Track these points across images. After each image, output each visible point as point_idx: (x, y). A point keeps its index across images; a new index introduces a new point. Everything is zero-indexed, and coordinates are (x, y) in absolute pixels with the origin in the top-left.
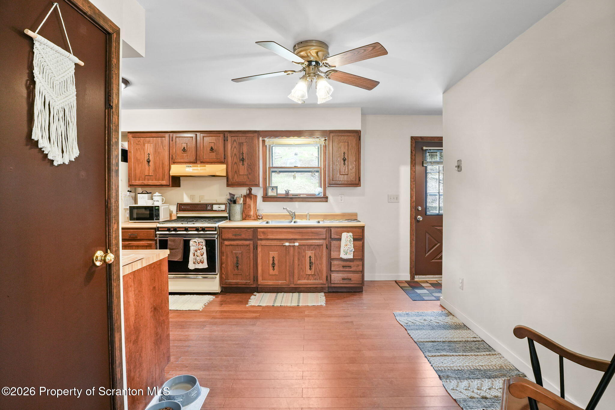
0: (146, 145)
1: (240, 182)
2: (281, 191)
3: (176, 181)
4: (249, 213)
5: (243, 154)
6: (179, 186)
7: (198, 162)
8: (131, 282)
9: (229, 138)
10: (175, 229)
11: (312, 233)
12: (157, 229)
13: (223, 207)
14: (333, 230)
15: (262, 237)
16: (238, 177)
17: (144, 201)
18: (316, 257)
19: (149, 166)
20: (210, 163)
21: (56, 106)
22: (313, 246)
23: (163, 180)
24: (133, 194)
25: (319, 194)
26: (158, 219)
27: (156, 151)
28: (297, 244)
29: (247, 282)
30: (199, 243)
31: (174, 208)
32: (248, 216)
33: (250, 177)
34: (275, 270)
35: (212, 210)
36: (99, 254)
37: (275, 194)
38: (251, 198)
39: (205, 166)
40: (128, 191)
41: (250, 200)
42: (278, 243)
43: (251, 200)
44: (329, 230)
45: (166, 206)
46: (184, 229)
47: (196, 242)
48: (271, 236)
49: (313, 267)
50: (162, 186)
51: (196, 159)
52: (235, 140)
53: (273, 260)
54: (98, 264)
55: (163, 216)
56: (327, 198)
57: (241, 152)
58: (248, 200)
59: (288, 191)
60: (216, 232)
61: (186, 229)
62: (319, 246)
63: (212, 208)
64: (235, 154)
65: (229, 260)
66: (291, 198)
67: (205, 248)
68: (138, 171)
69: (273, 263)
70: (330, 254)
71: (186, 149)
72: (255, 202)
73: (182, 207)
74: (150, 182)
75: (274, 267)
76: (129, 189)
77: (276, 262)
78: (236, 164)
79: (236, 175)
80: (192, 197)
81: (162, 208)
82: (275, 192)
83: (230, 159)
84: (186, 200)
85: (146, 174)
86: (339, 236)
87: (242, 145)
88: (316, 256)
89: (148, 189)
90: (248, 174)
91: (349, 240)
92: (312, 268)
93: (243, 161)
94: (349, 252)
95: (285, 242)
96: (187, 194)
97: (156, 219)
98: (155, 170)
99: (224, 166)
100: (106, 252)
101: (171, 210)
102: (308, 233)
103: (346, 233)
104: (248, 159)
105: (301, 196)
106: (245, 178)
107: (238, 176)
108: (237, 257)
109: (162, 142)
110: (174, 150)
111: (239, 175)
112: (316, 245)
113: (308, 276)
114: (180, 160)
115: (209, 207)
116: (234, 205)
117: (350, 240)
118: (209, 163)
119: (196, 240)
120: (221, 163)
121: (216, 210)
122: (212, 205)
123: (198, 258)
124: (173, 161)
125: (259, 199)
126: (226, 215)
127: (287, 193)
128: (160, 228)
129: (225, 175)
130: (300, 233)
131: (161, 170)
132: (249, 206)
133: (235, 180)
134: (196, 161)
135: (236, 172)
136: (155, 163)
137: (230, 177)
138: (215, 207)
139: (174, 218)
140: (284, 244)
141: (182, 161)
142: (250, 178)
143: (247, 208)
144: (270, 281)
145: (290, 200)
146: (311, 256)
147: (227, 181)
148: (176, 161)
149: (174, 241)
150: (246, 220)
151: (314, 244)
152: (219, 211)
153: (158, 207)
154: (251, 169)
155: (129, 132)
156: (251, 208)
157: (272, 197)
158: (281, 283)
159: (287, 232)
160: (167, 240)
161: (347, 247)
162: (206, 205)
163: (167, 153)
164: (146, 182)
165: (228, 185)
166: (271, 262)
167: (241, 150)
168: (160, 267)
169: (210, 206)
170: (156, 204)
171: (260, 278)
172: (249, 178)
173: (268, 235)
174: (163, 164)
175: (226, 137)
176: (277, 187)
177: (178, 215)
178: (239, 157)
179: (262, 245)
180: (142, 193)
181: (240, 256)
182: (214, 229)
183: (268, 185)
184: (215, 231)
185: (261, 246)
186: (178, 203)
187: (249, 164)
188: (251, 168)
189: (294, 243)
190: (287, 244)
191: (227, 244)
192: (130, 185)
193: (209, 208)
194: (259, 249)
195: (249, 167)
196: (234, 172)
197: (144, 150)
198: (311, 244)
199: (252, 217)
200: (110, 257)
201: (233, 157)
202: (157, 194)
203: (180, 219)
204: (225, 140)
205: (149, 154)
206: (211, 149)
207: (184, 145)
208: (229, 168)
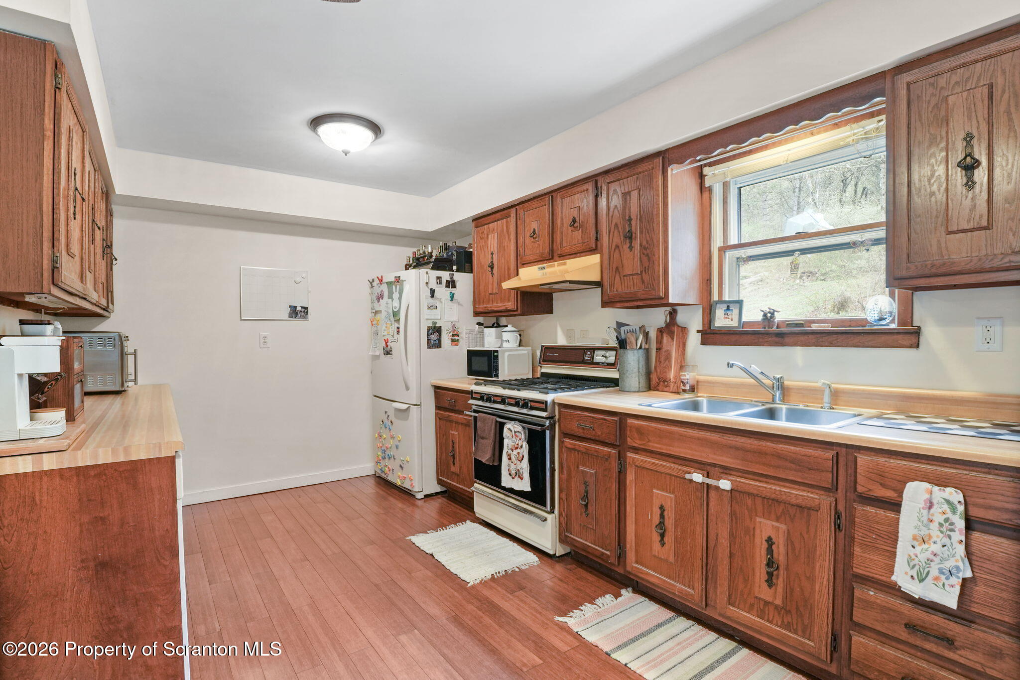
0: (490, 236)
1: (626, 293)
2: (752, 314)
4: (665, 374)
5: (630, 220)
6: (550, 311)
7: (556, 257)
10: (489, 397)
11: (779, 456)
12: (472, 394)
13: (611, 357)
14: (863, 460)
15: (637, 443)
16: (622, 281)
18: (794, 549)
19: (492, 274)
20: (574, 256)
22: (782, 506)
23: (508, 300)
25: (881, 319)
26: (498, 376)
27: (501, 247)
28: (725, 484)
29: (603, 554)
30: (515, 432)
32: (664, 381)
33: (646, 277)
34: (667, 546)
35: (592, 363)
37: (734, 323)
38: (671, 334)
39: (565, 264)
40: (478, 323)
41: (670, 339)
42: (673, 469)
43: (673, 339)
44: (851, 458)
46: (499, 400)
47: (511, 431)
48: (657, 443)
49: (781, 579)
50: (508, 311)
51: (552, 250)
52: (616, 190)
53: (662, 516)
56: (917, 332)
57: (627, 218)
58: (666, 339)
59: (772, 314)
60: (544, 414)
61: (504, 400)
62: (806, 510)
63: (593, 357)
64: (616, 225)
65: (573, 486)
66: (781, 335)
67: (525, 446)
68: (485, 289)
69: (661, 525)
70: (849, 555)
71: (538, 232)
72: (683, 346)
73: (551, 354)
74: (494, 306)
75: (662, 536)
76: (478, 320)
77: (670, 523)
78: (617, 251)
79: (617, 277)
80: (569, 334)
81: (507, 354)
82: (736, 318)
83: (606, 240)
84: (560, 339)
85: (490, 291)
86: (895, 490)
87: (628, 198)
88: (792, 543)
89: (498, 319)
90: (641, 272)
91: (941, 519)
92: (774, 581)
93: (631, 238)
94: (934, 572)
95: (692, 470)
96: (560, 329)
99: (597, 259)
102: (766, 454)
103: (926, 485)
104: (641, 232)
105: (815, 327)
106: (635, 281)
107: (622, 278)
108: (586, 484)
109: (508, 226)
110: (522, 241)
111: (624, 276)
112: (792, 505)
113: (762, 603)
115: (587, 356)
117: (947, 520)
118: (572, 256)
119: (513, 425)
120: (592, 251)
121: (599, 364)
122: (593, 349)
124: (522, 262)
125: (694, 339)
126: (613, 374)
127: (768, 318)
128: (475, 393)
129: (598, 278)
130: (737, 449)
132: (668, 357)
133: (615, 290)
134: (552, 255)
135: (617, 268)
136: (500, 269)
137: (608, 282)
138: (598, 356)
139: (538, 374)
140: (688, 476)
141: (532, 258)
142: (645, 281)
143: (663, 362)
144: (654, 571)
145: (777, 339)
146: (774, 540)
147: (603, 293)
148: (526, 259)
150: (658, 390)
151: (784, 497)
152: (603, 365)
153: (501, 353)
154: (649, 257)
156: (670, 361)
157: (723, 331)
158: (681, 591)
159: (699, 439)
161: (925, 546)
162: (584, 350)
163: (513, 249)
164: (491, 306)
165: (604, 304)
166: (656, 520)
167: (627, 214)
169: (589, 353)
171: (631, 556)
172: (643, 282)
173: (649, 441)
174: (509, 268)
176: (740, 303)
178: (624, 228)
179: (638, 467)
180: (488, 327)
181: (591, 481)
182: (543, 406)
183: (715, 298)
184: (545, 410)
185: (634, 467)
186: (544, 346)
187: (644, 243)
188: (648, 255)
189: (718, 479)
190: (698, 477)
191: (569, 446)
192: (474, 313)
193: (587, 358)
194: (630, 476)
195: (644, 254)
196: (614, 270)
197: (487, 246)
198: (772, 496)
199: (672, 385)
201: (612, 233)
202: (509, 328)
204: (597, 195)
205: (492, 254)
206: (574, 221)
207: (535, 225)
208: (606, 262)
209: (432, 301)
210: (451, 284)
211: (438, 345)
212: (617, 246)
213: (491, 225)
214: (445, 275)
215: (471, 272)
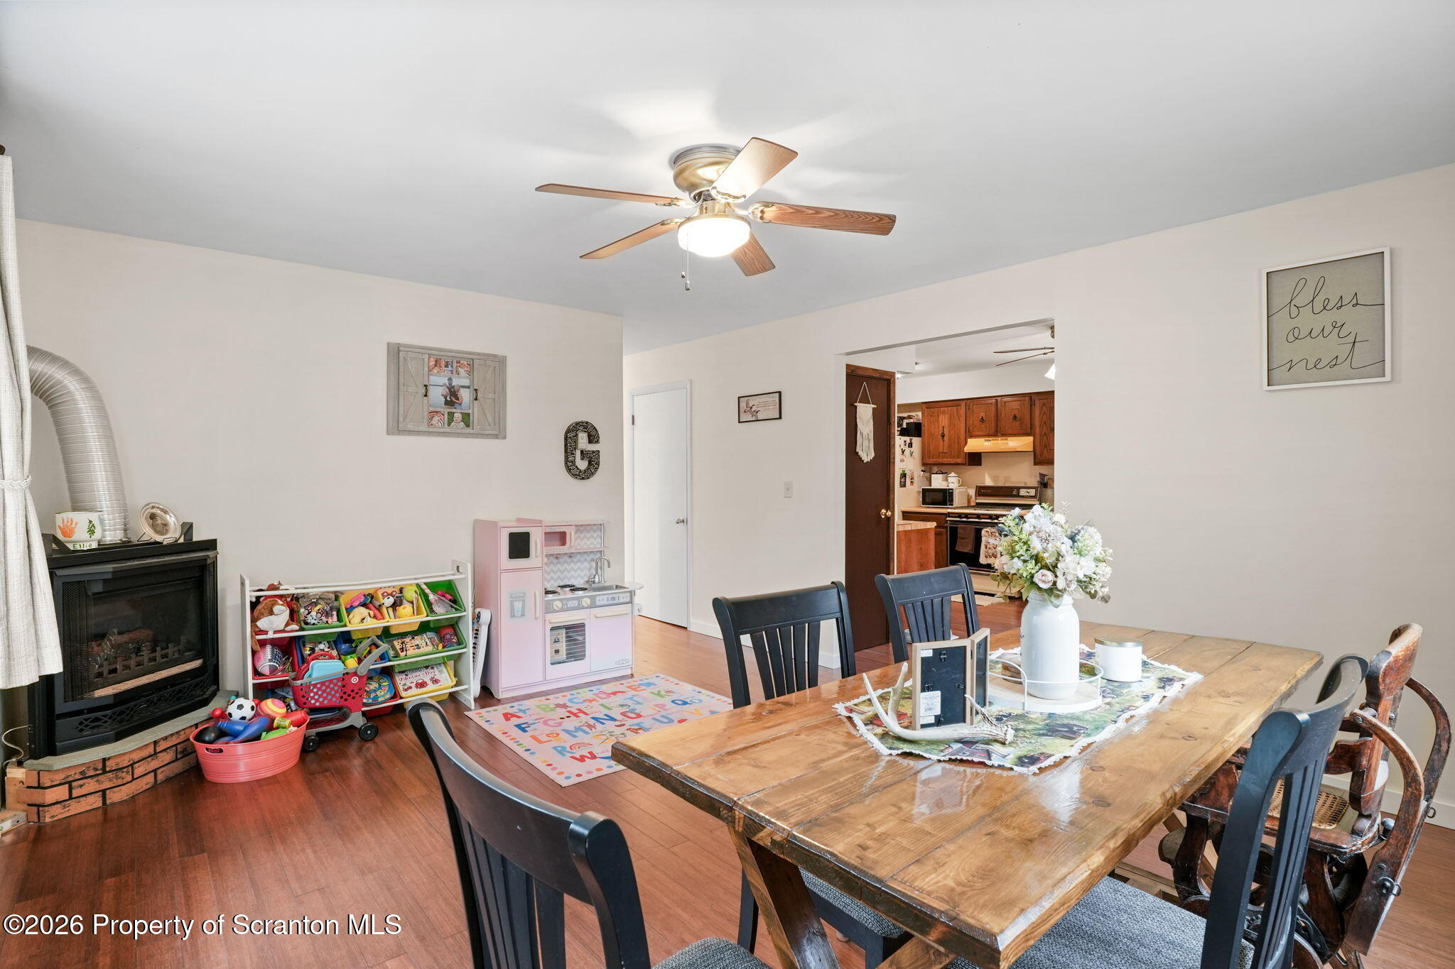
0: (940, 416)
3: (975, 459)
6: (981, 465)
7: (1000, 434)
8: (903, 537)
9: (1037, 402)
10: (967, 516)
12: (949, 515)
13: (1032, 492)
17: (938, 482)
19: (943, 441)
20: (1014, 435)
21: (865, 433)
23: (958, 458)
24: (927, 474)
26: (952, 505)
27: (951, 423)
30: (991, 533)
31: (972, 492)
35: (1018, 496)
36: (884, 511)
39: (1008, 439)
40: (922, 471)
45: (963, 489)
46: (976, 516)
47: (988, 532)
50: (957, 464)
51: (997, 430)
52: (1044, 404)
54: (883, 517)
55: (957, 500)
61: (978, 516)
63: (1019, 493)
64: (1045, 423)
68: (932, 448)
71: (984, 418)
73: (982, 491)
74: (945, 461)
76: (923, 468)
78: (1045, 436)
79: (1045, 450)
80: (994, 478)
81: (957, 491)
83: (1038, 430)
84: (988, 482)
85: (941, 450)
89: (944, 469)
96: (990, 476)
97: (950, 505)
98: (950, 446)
99: (1031, 439)
100: (887, 511)
101: (971, 494)
107: (1048, 451)
109: (957, 411)
110: (971, 422)
114: (978, 433)
116: (1045, 489)
118: (1012, 436)
119: (988, 529)
120: (1028, 434)
121: (1023, 496)
122: (1019, 488)
123: (990, 551)
124: (970, 434)
126: (1036, 502)
128: (953, 514)
129: (1031, 449)
131: (956, 446)
133: (1044, 457)
134: (997, 432)
135: (1045, 446)
136: (950, 440)
137: (1038, 452)
138: (1023, 492)
139: (973, 504)
141: (980, 433)
147: (1035, 458)
148: (974, 434)
149: (964, 529)
152: (1027, 497)
153: (952, 489)
155: (923, 403)
160: (957, 528)
162: (1012, 488)
163: (963, 425)
164: (940, 460)
165: (1035, 464)
168: (927, 534)
169: (1014, 490)
170: (951, 486)
174: (958, 438)
175: (1033, 400)
177: (977, 501)
180: (936, 473)
186: (979, 486)
192: (924, 464)
193: (1015, 493)
196: (1043, 446)
197: (938, 422)
200: (889, 513)
201: (1042, 427)
202: (953, 474)
203: (979, 505)
204: (1032, 405)
205: (943, 427)
206: (1015, 416)
207: (982, 414)
208: (1037, 443)
209: (902, 457)
210: (910, 445)
211: (905, 486)
212: (1045, 434)
213: (942, 409)
214: (907, 439)
215: (920, 437)
